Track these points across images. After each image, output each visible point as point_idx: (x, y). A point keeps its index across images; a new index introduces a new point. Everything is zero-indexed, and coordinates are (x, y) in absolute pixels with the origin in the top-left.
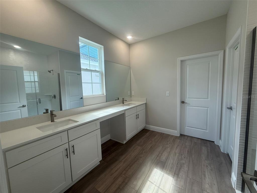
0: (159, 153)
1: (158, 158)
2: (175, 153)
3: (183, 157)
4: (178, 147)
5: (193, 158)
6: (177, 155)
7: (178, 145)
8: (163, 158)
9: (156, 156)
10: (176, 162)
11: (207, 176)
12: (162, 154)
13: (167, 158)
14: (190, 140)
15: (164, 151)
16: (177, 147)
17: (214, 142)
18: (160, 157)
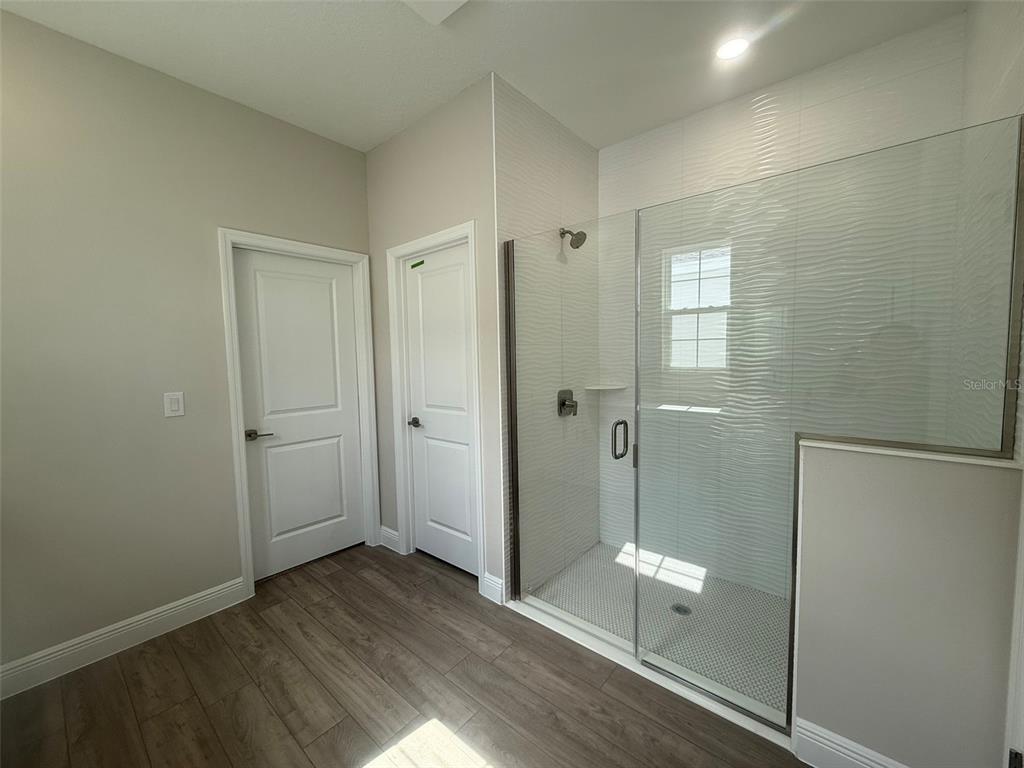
0: (281, 716)
1: (305, 737)
2: (333, 656)
3: (366, 644)
4: (305, 629)
5: (385, 619)
6: (341, 652)
7: (299, 624)
8: (320, 712)
9: (290, 741)
10: (371, 676)
11: (458, 629)
12: (293, 708)
13: (334, 698)
14: (309, 581)
15: (284, 692)
16: (305, 634)
17: (363, 543)
18: (306, 724)
